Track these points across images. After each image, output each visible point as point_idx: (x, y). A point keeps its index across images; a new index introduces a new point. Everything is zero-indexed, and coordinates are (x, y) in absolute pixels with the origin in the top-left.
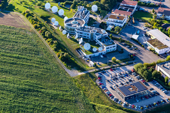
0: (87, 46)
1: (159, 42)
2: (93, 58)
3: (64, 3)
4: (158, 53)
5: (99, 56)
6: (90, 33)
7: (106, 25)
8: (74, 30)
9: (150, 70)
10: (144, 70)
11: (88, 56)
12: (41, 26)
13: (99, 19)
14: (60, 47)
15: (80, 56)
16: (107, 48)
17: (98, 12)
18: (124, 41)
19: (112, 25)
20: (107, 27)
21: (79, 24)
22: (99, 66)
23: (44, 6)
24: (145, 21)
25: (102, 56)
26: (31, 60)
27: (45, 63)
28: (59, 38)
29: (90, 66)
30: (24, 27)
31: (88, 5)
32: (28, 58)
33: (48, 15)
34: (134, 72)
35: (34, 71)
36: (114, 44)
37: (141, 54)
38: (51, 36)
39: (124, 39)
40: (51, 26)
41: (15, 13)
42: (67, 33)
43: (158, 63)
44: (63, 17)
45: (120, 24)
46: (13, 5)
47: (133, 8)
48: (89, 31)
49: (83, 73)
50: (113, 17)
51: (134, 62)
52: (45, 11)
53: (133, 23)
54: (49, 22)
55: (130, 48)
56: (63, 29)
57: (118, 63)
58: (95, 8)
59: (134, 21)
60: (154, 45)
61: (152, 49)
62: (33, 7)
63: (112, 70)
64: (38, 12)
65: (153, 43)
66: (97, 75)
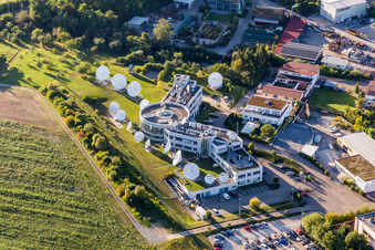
0: (191, 171)
1: (366, 163)
2: (205, 200)
3: (142, 68)
4: (363, 189)
5: (219, 196)
6: (199, 140)
7: (240, 120)
8: (162, 131)
9: (341, 230)
10: (326, 230)
11: (193, 195)
12: (84, 121)
13: (224, 106)
14: (125, 171)
15: (173, 195)
16: (240, 177)
17: (223, 90)
18: (281, 160)
19: (256, 120)
20: (242, 126)
21: (175, 117)
22: (217, 219)
23: (94, 74)
24: (335, 113)
25: (226, 196)
26: (53, 202)
27: (88, 210)
28: (125, 151)
29: (196, 218)
30: (43, 122)
31: (199, 74)
32: (48, 197)
33: (103, 95)
34: (302, 233)
35: (60, 228)
36: (256, 165)
37: (322, 191)
38: (106, 146)
39: (283, 156)
40: (108, 122)
41: (23, 89)
42: (145, 140)
43: (359, 214)
44: (137, 100)
45: (274, 120)
46: (21, 69)
47: (310, 80)
48: (197, 135)
49: (178, 236)
50: (259, 102)
51: (302, 209)
52: (97, 85)
53: (306, 118)
54: (103, 111)
55: (295, 175)
56: (136, 128)
57: (263, 212)
58: (215, 79)
59: (308, 113)
60: (354, 171)
61: (349, 181)
62: (67, 76)
63: (248, 229)
64: (79, 88)
65: (352, 165)
66: (212, 240)
